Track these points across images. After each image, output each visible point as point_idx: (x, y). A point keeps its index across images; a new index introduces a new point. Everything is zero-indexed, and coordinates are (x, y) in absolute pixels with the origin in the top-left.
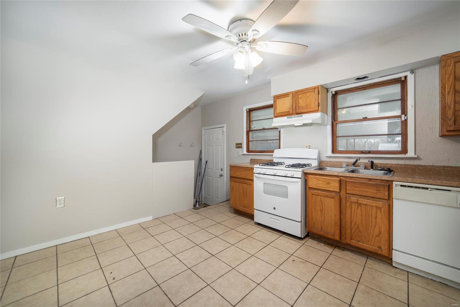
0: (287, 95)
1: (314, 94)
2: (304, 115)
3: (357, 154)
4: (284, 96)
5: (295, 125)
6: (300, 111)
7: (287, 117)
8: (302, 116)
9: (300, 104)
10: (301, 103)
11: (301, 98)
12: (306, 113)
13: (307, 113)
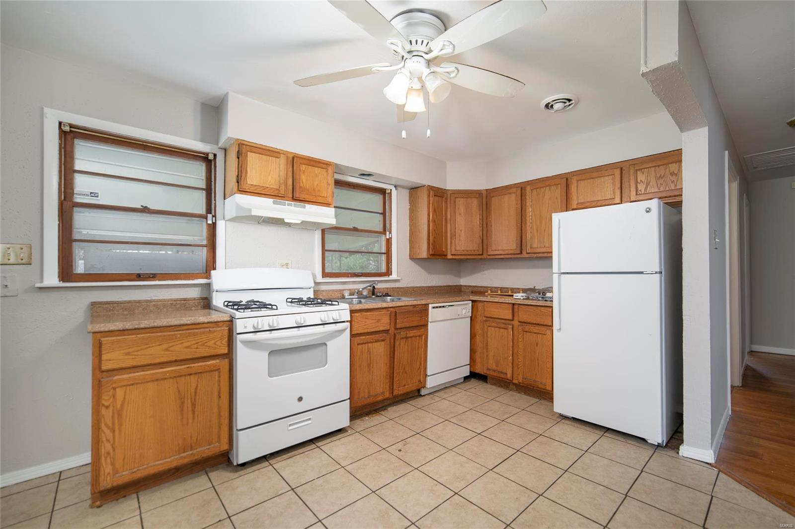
0: (276, 155)
1: (325, 174)
2: (308, 206)
3: (349, 277)
4: (269, 153)
5: (286, 221)
6: (302, 197)
7: (272, 200)
8: (304, 207)
9: (303, 183)
10: (304, 181)
11: (304, 172)
12: (311, 203)
13: (313, 203)
